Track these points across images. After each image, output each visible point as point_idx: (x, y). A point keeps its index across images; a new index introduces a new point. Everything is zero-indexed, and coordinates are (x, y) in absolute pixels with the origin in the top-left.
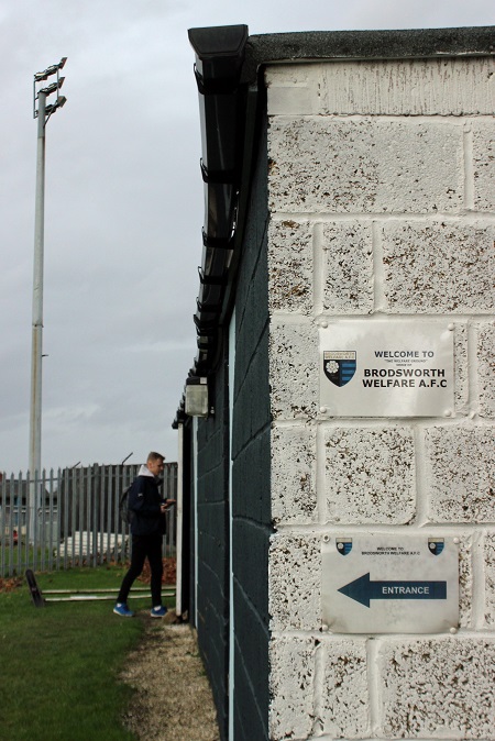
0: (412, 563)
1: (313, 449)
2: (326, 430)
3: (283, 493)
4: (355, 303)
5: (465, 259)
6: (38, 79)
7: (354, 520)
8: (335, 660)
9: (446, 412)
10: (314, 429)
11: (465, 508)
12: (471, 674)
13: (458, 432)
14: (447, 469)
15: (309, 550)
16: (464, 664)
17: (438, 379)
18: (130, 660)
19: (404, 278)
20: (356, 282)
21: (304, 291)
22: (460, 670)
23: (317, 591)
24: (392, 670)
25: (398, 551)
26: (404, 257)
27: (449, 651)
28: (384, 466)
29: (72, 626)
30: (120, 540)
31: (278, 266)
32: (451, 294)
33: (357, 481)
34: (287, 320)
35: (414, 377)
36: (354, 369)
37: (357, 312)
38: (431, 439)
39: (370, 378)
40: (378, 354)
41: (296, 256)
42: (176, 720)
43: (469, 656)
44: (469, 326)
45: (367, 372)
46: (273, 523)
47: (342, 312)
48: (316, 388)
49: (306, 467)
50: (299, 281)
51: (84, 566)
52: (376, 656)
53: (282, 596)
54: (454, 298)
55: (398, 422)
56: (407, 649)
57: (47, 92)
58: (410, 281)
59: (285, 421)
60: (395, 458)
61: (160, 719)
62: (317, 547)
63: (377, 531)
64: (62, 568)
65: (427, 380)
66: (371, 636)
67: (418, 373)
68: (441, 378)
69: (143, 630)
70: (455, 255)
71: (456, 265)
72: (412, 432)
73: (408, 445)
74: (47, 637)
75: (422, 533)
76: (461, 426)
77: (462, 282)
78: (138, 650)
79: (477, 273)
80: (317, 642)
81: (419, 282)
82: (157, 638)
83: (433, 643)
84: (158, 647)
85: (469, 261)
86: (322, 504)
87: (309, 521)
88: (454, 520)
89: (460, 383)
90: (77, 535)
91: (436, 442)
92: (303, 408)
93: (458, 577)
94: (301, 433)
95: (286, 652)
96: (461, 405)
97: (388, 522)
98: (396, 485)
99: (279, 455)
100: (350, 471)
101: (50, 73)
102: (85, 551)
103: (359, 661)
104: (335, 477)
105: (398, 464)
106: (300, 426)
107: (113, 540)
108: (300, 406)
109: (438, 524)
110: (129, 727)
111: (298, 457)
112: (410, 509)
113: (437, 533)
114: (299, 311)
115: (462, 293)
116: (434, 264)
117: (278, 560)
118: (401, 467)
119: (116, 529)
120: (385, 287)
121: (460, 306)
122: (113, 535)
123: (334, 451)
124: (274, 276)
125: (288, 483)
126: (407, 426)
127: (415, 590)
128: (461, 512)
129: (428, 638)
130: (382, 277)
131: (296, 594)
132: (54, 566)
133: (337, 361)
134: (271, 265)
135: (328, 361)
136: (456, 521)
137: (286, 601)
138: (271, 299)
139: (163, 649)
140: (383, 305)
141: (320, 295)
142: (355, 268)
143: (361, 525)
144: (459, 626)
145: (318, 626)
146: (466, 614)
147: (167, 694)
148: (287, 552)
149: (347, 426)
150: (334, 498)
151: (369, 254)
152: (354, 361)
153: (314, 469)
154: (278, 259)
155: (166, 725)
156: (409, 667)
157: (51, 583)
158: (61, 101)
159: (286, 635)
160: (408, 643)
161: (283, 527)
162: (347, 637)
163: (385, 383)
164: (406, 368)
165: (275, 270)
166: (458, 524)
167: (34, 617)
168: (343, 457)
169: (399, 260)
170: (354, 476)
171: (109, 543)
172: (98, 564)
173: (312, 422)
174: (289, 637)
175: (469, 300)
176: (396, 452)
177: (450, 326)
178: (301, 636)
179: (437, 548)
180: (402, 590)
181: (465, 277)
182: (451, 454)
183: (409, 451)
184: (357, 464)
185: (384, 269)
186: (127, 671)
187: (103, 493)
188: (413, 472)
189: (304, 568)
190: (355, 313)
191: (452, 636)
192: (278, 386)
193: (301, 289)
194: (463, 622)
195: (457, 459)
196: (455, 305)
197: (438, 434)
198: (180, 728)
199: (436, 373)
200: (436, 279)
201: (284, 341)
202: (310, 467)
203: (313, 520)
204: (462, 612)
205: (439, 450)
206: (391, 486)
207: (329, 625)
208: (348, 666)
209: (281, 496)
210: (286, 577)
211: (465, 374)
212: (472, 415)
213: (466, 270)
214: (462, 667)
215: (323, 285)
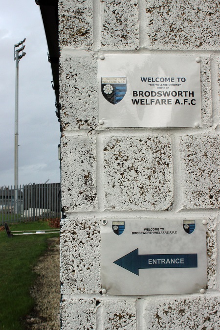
0: (171, 240)
1: (94, 153)
2: (104, 138)
3: (70, 187)
4: (125, 41)
5: (207, 10)
6: (16, 46)
7: (126, 208)
8: (112, 316)
9: (196, 124)
10: (94, 137)
11: (211, 197)
12: (216, 324)
13: (205, 139)
14: (197, 167)
15: (91, 232)
16: (211, 317)
17: (189, 99)
18: (40, 261)
19: (162, 24)
20: (126, 26)
21: (86, 33)
22: (207, 321)
23: (97, 263)
24: (156, 323)
25: (160, 231)
26: (162, 8)
27: (200, 307)
28: (148, 165)
29: (20, 246)
30: (44, 211)
31: (66, 14)
32: (197, 35)
33: (128, 177)
34: (73, 54)
35: (171, 97)
36: (125, 91)
37: (127, 48)
38: (185, 145)
39: (137, 98)
40: (143, 80)
41: (80, 6)
42: (54, 290)
43: (215, 311)
44: (211, 60)
45: (135, 94)
46: (63, 210)
47: (115, 48)
48: (96, 105)
49: (89, 167)
50: (82, 24)
51: (30, 221)
52: (144, 312)
53: (71, 267)
54: (200, 39)
55: (159, 132)
56: (167, 306)
57: (19, 51)
58: (166, 25)
59: (72, 131)
60: (157, 160)
61: (47, 289)
62: (98, 229)
63: (144, 216)
64: (22, 222)
65: (181, 99)
66: (140, 297)
67: (174, 94)
68: (191, 98)
69: (47, 247)
70: (200, 7)
71: (201, 14)
72: (170, 139)
73: (167, 149)
74: (9, 251)
75: (178, 217)
76: (207, 135)
77: (206, 27)
78: (44, 256)
79: (217, 20)
80: (98, 302)
81: (173, 26)
82: (53, 251)
83: (187, 301)
84: (52, 254)
85: (210, 11)
86: (101, 196)
87: (91, 209)
88: (203, 206)
89: (205, 102)
90: (30, 209)
91: (189, 146)
92: (86, 121)
93: (206, 249)
94: (85, 140)
95: (74, 311)
96: (206, 119)
97: (152, 209)
98: (158, 180)
99: (67, 157)
100: (122, 170)
101: (20, 44)
102: (30, 215)
103: (130, 316)
104: (111, 174)
105: (159, 164)
106: (84, 135)
107: (41, 211)
108: (83, 120)
109: (190, 210)
110: (33, 294)
111: (82, 159)
112: (169, 199)
113: (190, 217)
114: (83, 47)
115: (206, 35)
116: (184, 13)
117: (67, 239)
118: (162, 166)
119: (42, 207)
120: (147, 30)
121: (204, 44)
122: (41, 209)
123: (110, 154)
124: (63, 21)
125: (74, 180)
126: (166, 135)
127: (173, 261)
128: (208, 200)
129: (183, 298)
130: (145, 22)
131: (81, 265)
132: (19, 221)
133: (111, 85)
134: (61, 13)
135: (105, 85)
136: (204, 207)
137: (74, 271)
138: (61, 38)
139: (54, 255)
140: (147, 43)
141: (99, 35)
142: (125, 15)
143: (131, 211)
144: (207, 287)
145: (98, 290)
146: (212, 278)
147: (52, 277)
148: (74, 233)
149: (120, 135)
150: (110, 190)
151: (135, 5)
152: (125, 85)
153: (95, 168)
154: (66, 8)
155: (49, 293)
156: (168, 320)
157: (17, 228)
158: (24, 54)
159: (74, 298)
160: (168, 301)
161: (70, 213)
162: (121, 298)
163: (149, 102)
164: (165, 91)
165: (64, 16)
166: (206, 209)
167: (6, 242)
168: (117, 159)
169: (158, 10)
170: (125, 174)
171: (39, 212)
172: (36, 220)
173: (93, 132)
174: (76, 298)
175: (211, 40)
176: (158, 154)
177: (198, 59)
178: (85, 298)
179: (189, 228)
180: (163, 261)
181: (207, 23)
182: (199, 155)
183: (168, 154)
184: (128, 164)
185: (147, 16)
186: (37, 266)
187: (37, 194)
188: (171, 170)
189: (87, 245)
190: (126, 49)
191: (201, 295)
192: (66, 104)
193: (84, 31)
194: (210, 284)
195: (204, 160)
196: (201, 44)
197: (190, 140)
198: (55, 294)
199: (188, 94)
200: (186, 24)
201: (71, 70)
202: (92, 166)
203: (94, 207)
204: (209, 277)
205: (190, 153)
206: (155, 181)
207: (107, 289)
208: (122, 320)
209: (69, 190)
210: (73, 252)
211: (209, 95)
212: (215, 126)
213: (208, 17)
214: (209, 319)
215: (101, 28)
